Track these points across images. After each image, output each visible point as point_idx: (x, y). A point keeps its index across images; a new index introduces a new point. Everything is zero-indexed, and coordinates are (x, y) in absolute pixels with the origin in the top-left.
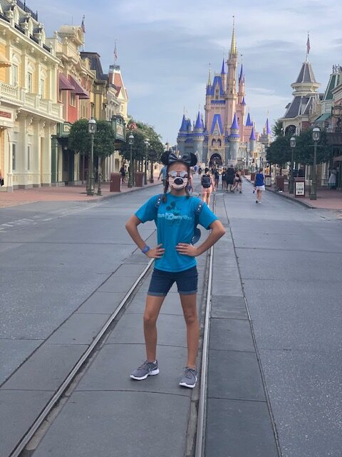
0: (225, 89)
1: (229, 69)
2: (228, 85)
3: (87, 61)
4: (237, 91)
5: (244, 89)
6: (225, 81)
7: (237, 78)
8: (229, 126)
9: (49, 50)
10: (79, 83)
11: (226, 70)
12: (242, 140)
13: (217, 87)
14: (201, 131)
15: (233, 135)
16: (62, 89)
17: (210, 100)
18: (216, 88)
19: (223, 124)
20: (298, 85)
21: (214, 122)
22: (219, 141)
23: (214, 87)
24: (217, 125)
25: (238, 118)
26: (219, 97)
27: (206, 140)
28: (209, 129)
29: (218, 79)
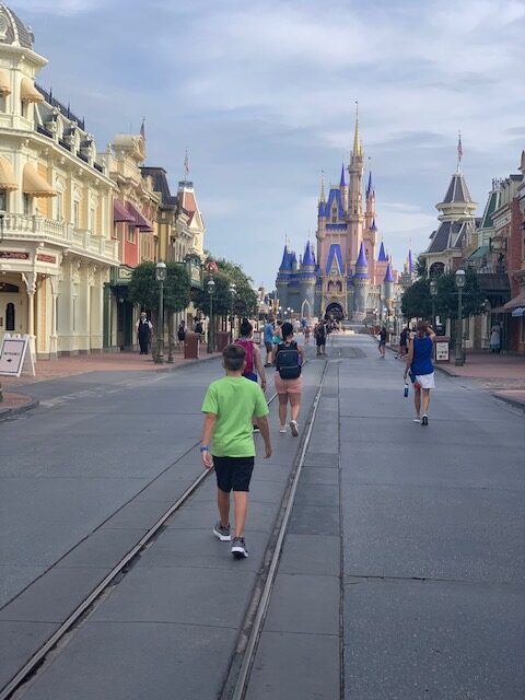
0: (346, 208)
1: (351, 177)
2: (350, 201)
3: (149, 180)
4: (364, 210)
5: (375, 207)
6: (346, 197)
7: (363, 191)
8: (354, 262)
9: (100, 169)
10: (140, 211)
11: (347, 180)
12: (372, 282)
13: (335, 205)
14: (311, 269)
15: (359, 275)
16: (117, 220)
17: (324, 224)
18: (332, 207)
19: (344, 258)
20: (446, 205)
21: (331, 255)
22: (339, 284)
23: (329, 204)
24: (335, 260)
25: (367, 250)
26: (337, 219)
27: (320, 282)
28: (323, 266)
29: (335, 193)
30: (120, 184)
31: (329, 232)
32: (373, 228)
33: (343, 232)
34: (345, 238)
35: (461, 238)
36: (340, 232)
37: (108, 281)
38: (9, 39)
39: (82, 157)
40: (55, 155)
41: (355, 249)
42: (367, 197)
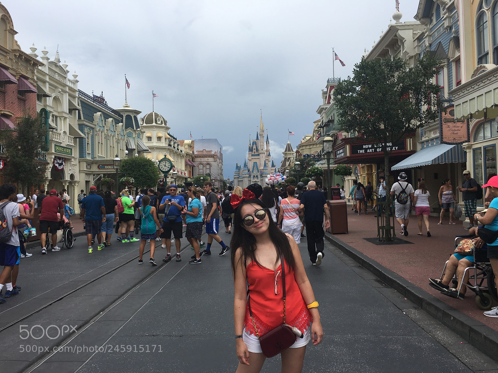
0: (259, 148)
4: (265, 149)
5: (269, 147)
6: (259, 144)
8: (262, 168)
9: (182, 151)
13: (254, 147)
14: (247, 171)
15: (264, 173)
16: (186, 165)
17: (251, 154)
19: (258, 167)
20: (285, 153)
21: (254, 166)
22: (257, 176)
23: (252, 147)
24: (255, 168)
25: (267, 164)
26: (256, 152)
27: (250, 176)
28: (251, 170)
29: (255, 143)
30: (187, 154)
31: (253, 157)
32: (269, 155)
33: (258, 157)
34: (258, 159)
35: (290, 163)
36: (257, 157)
37: (185, 182)
38: (162, 123)
39: (178, 149)
40: (173, 151)
41: (263, 163)
42: (266, 144)
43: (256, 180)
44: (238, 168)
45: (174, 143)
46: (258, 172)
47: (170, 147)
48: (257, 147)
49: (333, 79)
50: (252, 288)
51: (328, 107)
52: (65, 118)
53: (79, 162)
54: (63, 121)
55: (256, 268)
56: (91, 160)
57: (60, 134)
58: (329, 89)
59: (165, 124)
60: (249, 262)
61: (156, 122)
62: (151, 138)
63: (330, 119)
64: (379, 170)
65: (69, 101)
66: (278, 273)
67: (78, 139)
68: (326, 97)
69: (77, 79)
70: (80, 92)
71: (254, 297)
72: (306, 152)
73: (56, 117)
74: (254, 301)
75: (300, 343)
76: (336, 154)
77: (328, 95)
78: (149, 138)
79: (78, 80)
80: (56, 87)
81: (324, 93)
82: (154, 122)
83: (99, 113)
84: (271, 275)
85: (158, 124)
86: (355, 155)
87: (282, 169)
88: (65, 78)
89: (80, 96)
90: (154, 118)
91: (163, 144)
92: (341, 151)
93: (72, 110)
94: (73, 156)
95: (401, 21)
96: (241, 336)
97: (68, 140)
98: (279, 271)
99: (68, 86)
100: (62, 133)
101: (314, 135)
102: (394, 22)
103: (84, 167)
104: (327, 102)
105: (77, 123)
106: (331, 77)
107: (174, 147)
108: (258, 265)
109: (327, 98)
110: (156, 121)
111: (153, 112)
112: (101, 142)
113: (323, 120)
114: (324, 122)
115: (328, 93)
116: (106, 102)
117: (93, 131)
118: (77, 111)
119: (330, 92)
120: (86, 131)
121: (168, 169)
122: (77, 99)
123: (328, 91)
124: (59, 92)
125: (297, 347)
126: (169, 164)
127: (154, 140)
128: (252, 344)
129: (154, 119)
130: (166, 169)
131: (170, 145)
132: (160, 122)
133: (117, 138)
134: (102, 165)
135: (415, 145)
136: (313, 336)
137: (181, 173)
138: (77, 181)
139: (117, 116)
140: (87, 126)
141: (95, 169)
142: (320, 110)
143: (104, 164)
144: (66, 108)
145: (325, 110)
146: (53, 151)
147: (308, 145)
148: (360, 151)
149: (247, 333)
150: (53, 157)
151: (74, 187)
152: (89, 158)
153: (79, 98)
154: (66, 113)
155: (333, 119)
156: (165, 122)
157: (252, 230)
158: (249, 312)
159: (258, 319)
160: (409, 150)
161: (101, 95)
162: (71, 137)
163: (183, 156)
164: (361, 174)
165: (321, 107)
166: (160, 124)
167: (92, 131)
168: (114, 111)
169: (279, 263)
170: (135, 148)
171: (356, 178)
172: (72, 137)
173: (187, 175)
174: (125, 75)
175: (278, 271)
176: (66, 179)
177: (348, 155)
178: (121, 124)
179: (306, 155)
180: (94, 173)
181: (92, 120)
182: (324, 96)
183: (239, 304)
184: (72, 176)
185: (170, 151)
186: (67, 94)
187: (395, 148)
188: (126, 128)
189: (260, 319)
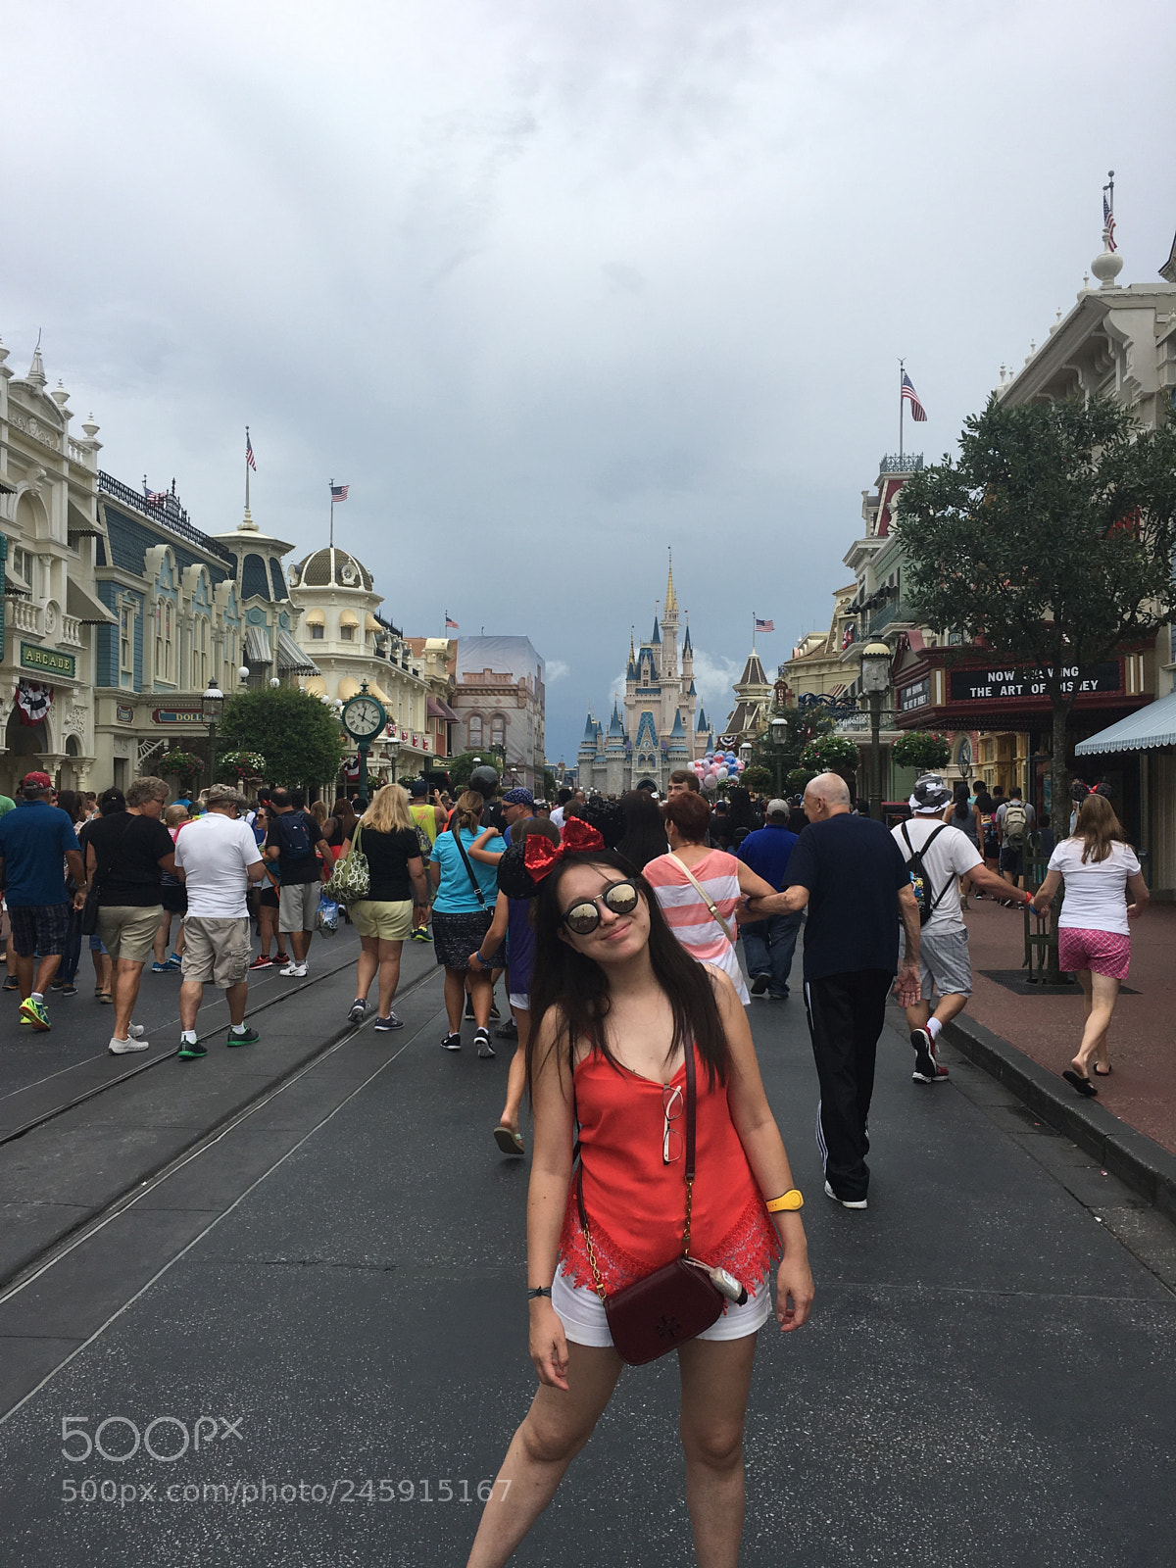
0: (660, 669)
1: (666, 634)
2: (664, 662)
4: (680, 671)
5: (693, 668)
6: (660, 656)
7: (679, 650)
8: (669, 733)
9: (417, 672)
13: (646, 666)
14: (620, 741)
15: (675, 747)
16: (430, 716)
17: (634, 689)
18: (643, 669)
19: (658, 728)
20: (743, 687)
21: (642, 725)
22: (651, 759)
23: (639, 665)
24: (647, 731)
25: (684, 719)
26: (649, 683)
27: (629, 756)
28: (633, 738)
29: (646, 653)
30: (432, 683)
31: (639, 698)
32: (692, 692)
33: (657, 698)
34: (657, 705)
35: (755, 719)
36: (653, 698)
37: (423, 770)
38: (357, 584)
39: (405, 667)
40: (389, 671)
41: (671, 718)
42: (684, 655)
43: (647, 769)
44: (592, 729)
45: (395, 646)
46: (656, 743)
47: (379, 660)
48: (652, 666)
49: (901, 458)
50: (587, 1136)
51: (882, 546)
52: (57, 561)
53: (96, 699)
54: (48, 570)
55: (604, 1075)
56: (131, 695)
57: (39, 610)
58: (885, 490)
59: (368, 586)
60: (584, 1052)
61: (339, 580)
62: (322, 627)
63: (887, 585)
64: (1038, 753)
65: (70, 504)
66: (675, 1095)
67: (93, 628)
68: (876, 514)
69: (98, 437)
70: (105, 479)
71: (595, 1166)
72: (807, 686)
73: (29, 556)
74: (595, 1179)
75: (736, 1326)
76: (902, 697)
77: (881, 507)
78: (317, 630)
79: (100, 442)
80: (30, 463)
81: (871, 502)
82: (333, 579)
83: (162, 548)
84: (654, 1096)
85: (346, 586)
86: (959, 703)
87: (729, 737)
88: (60, 434)
89: (106, 492)
90: (333, 566)
91: (360, 648)
92: (918, 688)
93: (78, 534)
94: (76, 679)
95: (1118, 280)
96: (544, 1292)
97: (65, 628)
98: (679, 1087)
99: (67, 460)
100: (45, 608)
101: (833, 636)
102: (1095, 285)
103: (111, 714)
104: (877, 530)
105: (92, 575)
106: (893, 451)
107: (394, 660)
108: (613, 1066)
109: (879, 519)
110: (340, 574)
111: (332, 546)
112: (164, 638)
113: (863, 588)
114: (866, 593)
115: (882, 502)
116: (185, 513)
117: (141, 603)
118: (94, 539)
119: (888, 500)
120: (120, 604)
121: (373, 729)
122: (94, 501)
123: (884, 496)
124: (41, 479)
125: (727, 1338)
126: (376, 714)
127: (333, 634)
128: (582, 1317)
129: (333, 570)
130: (365, 729)
131: (380, 653)
132: (351, 581)
133: (216, 626)
134: (166, 710)
135: (1151, 678)
136: (782, 1301)
137: (414, 742)
138: (85, 758)
139: (218, 557)
140: (125, 587)
141: (144, 721)
142: (856, 555)
143: (173, 706)
144: (59, 528)
145: (872, 556)
146: (17, 664)
147: (814, 665)
148: (976, 691)
149: (567, 1283)
150: (16, 680)
151: (78, 778)
152: (127, 687)
153: (101, 498)
154: (58, 545)
155: (895, 585)
156: (368, 581)
157: (595, 947)
158: (576, 1212)
159: (605, 1240)
160: (1133, 691)
161: (170, 492)
162: (72, 620)
163: (421, 689)
164: (980, 763)
165: (859, 546)
166: (351, 586)
167: (137, 603)
168: (208, 542)
169: (680, 1059)
170: (270, 658)
171: (964, 775)
172: (76, 622)
173: (431, 750)
174: (247, 428)
175: (675, 1085)
176: (55, 752)
177: (939, 702)
178: (229, 583)
179: (807, 698)
180: (141, 734)
181: (138, 567)
182: (868, 512)
183: (546, 1190)
184: (72, 743)
185: (381, 672)
186: (65, 486)
187: (1090, 685)
188: (246, 595)
189: (609, 1238)
